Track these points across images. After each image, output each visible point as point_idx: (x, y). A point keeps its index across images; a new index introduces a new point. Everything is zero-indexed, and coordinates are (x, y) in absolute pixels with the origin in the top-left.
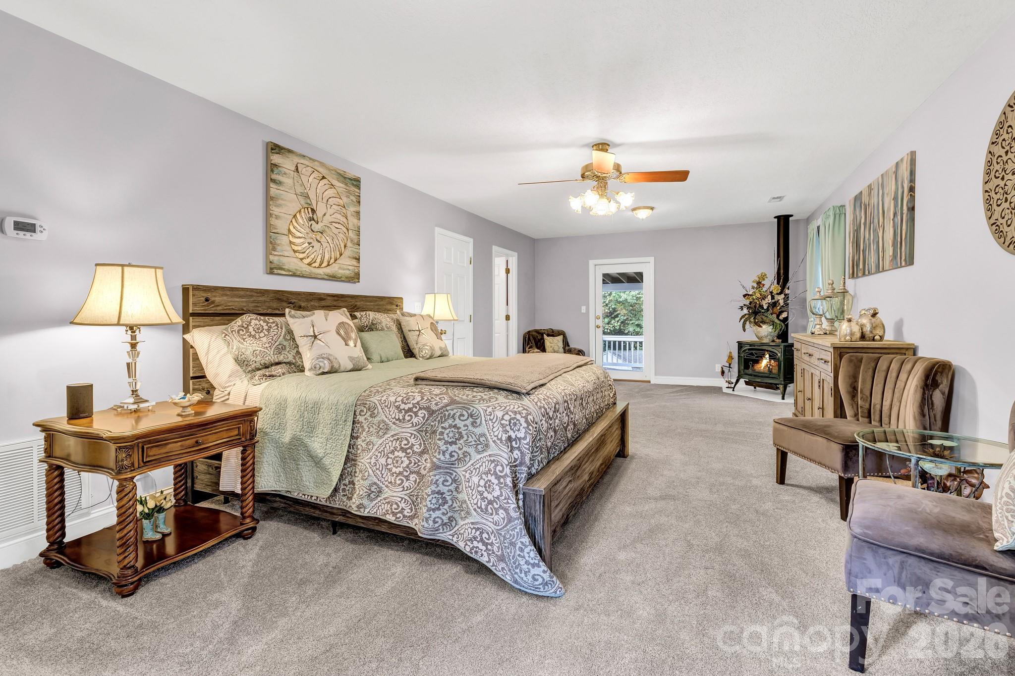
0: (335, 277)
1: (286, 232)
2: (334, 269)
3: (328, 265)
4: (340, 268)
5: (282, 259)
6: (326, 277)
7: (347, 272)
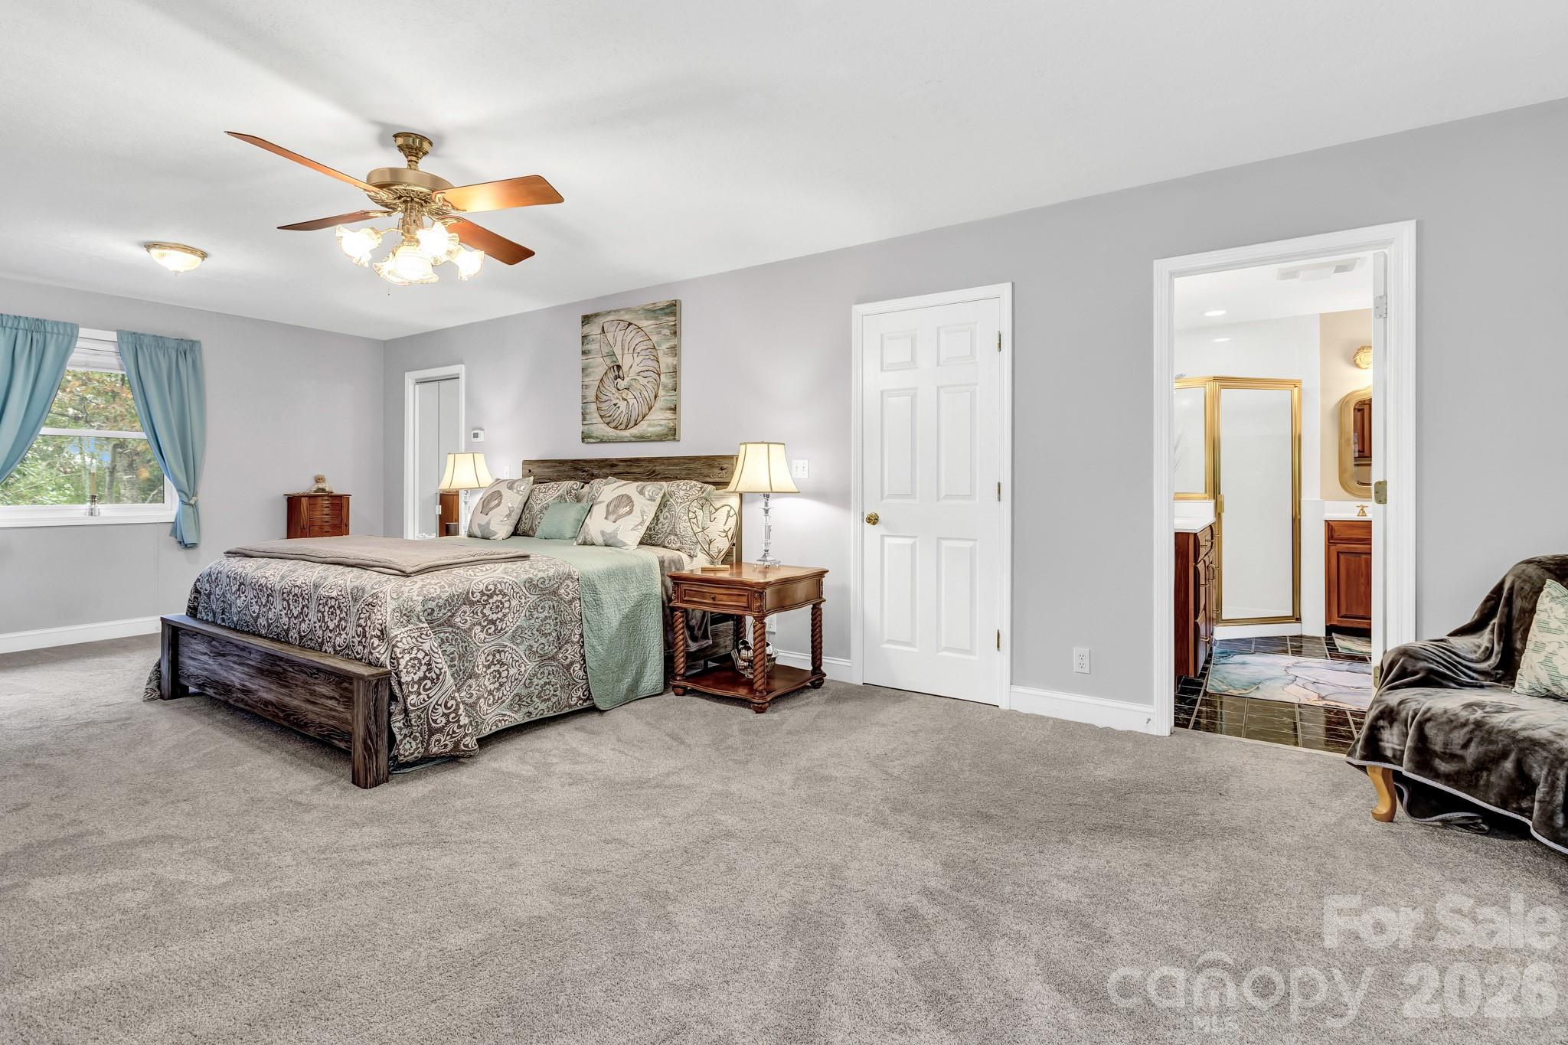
0: (643, 438)
1: (594, 399)
2: (643, 428)
3: (636, 424)
4: (649, 425)
5: (590, 427)
6: (633, 439)
7: (659, 429)
